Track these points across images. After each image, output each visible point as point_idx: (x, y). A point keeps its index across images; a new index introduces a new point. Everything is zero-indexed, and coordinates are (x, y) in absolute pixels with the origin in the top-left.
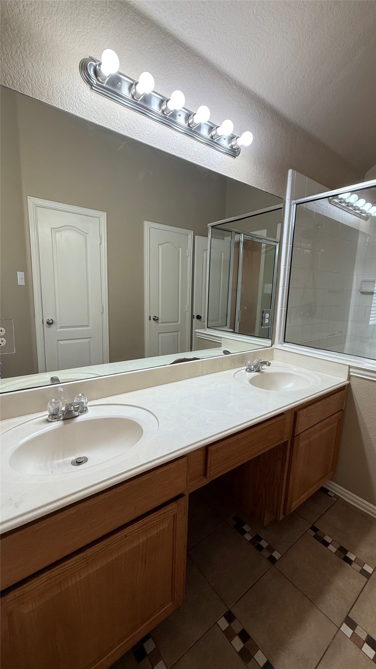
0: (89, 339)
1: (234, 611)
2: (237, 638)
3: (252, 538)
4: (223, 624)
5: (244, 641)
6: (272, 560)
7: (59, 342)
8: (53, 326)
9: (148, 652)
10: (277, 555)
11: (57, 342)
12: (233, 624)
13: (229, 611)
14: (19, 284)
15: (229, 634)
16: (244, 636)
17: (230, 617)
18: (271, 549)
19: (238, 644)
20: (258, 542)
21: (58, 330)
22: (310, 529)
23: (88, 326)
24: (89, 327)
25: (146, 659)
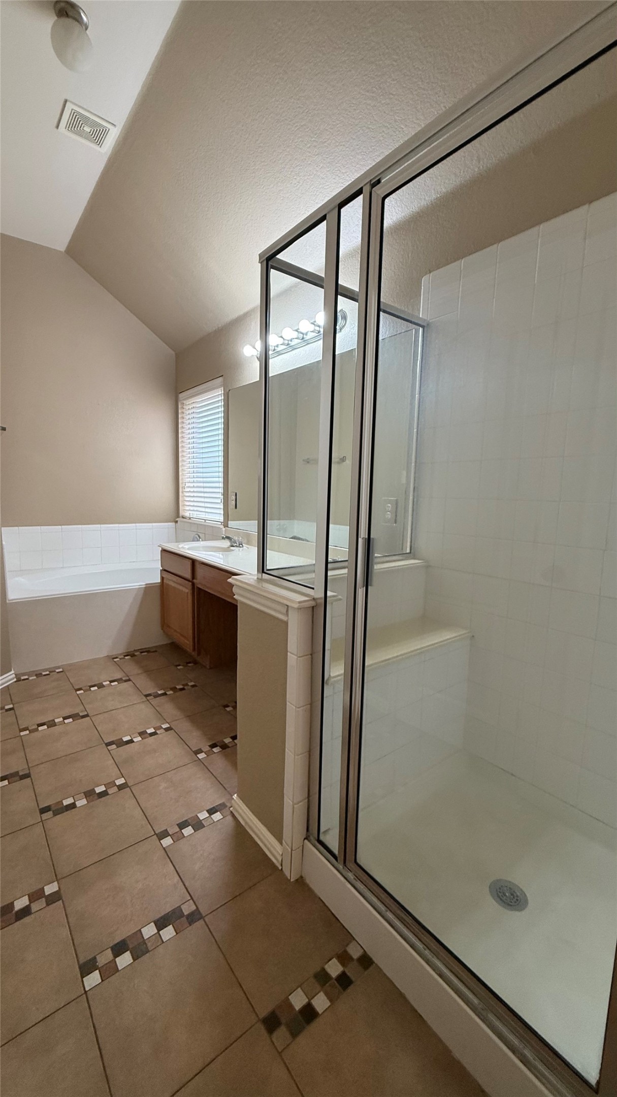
1: (196, 688)
2: (182, 687)
5: (179, 689)
6: (226, 706)
9: (188, 665)
10: (229, 709)
12: (190, 686)
13: (196, 686)
15: (185, 685)
16: (182, 689)
17: (194, 686)
19: (179, 687)
25: (186, 664)
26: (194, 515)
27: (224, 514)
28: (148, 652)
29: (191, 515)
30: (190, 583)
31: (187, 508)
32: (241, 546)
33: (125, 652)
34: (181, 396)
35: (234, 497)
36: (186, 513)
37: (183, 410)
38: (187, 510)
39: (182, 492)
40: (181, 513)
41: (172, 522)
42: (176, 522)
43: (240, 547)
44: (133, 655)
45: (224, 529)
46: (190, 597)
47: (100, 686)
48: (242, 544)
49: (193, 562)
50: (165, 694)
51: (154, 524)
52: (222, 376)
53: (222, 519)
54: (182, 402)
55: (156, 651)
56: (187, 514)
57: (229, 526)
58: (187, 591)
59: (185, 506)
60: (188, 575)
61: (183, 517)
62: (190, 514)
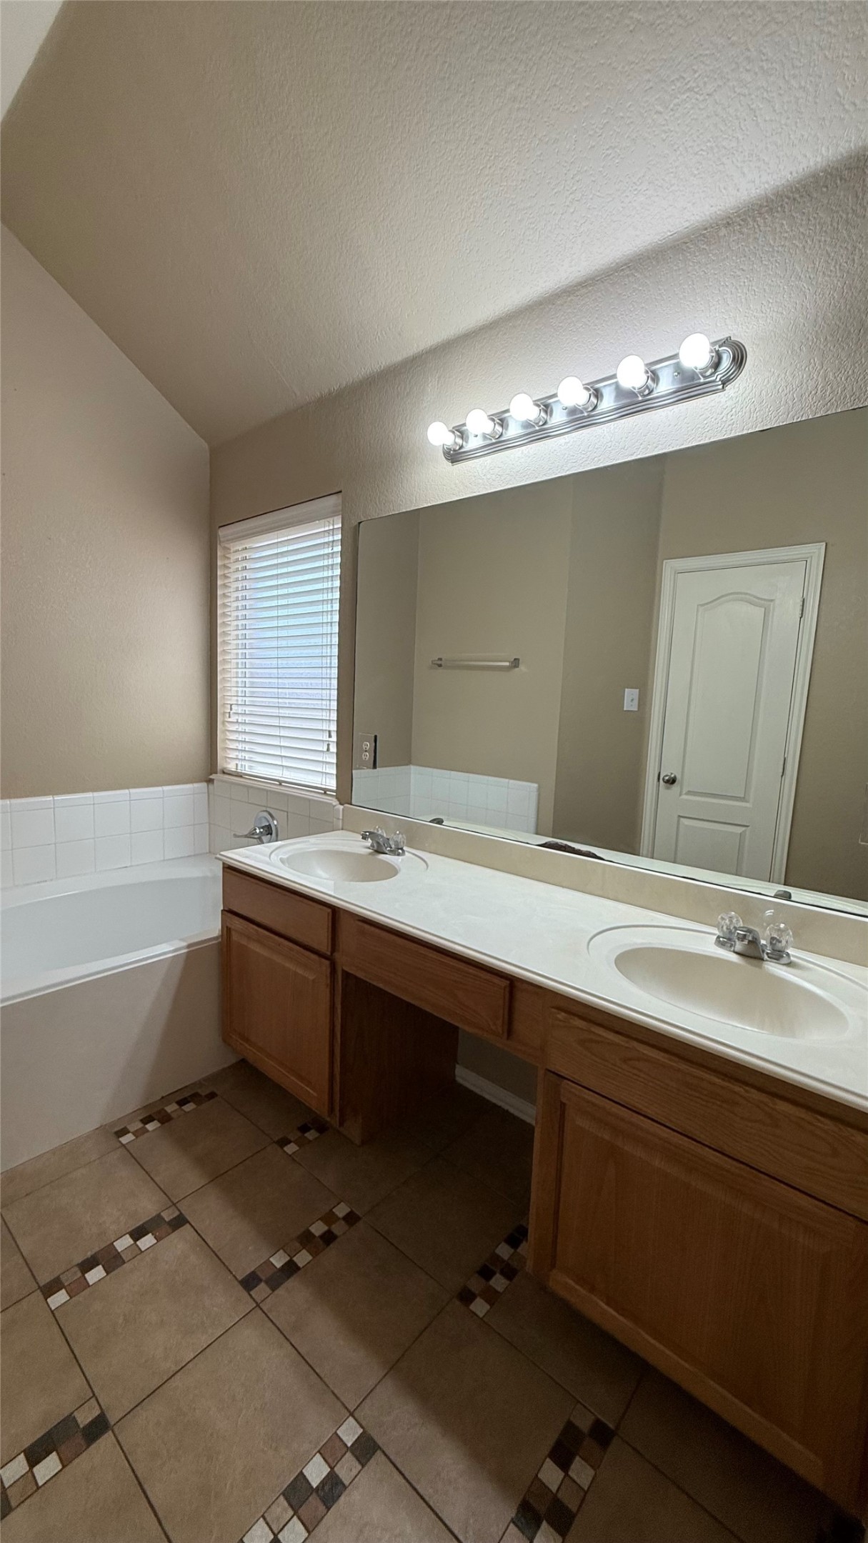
0: (744, 829)
1: (360, 1225)
2: (326, 1228)
3: (503, 1261)
4: (341, 1211)
5: (322, 1237)
6: (466, 1297)
7: (682, 819)
8: (675, 787)
9: (306, 1135)
10: (480, 1307)
11: (678, 821)
12: (343, 1222)
13: (358, 1219)
14: (625, 709)
15: (329, 1218)
16: (329, 1238)
17: (351, 1219)
18: (491, 1297)
19: (318, 1229)
20: (499, 1271)
21: (684, 797)
22: (593, 1417)
23: (743, 799)
24: (747, 802)
25: (299, 1134)
26: (246, 768)
27: (337, 775)
28: (194, 1098)
29: (239, 768)
30: (327, 962)
31: (233, 754)
32: (400, 851)
33: (139, 1107)
34: (222, 533)
35: (368, 745)
36: (229, 763)
37: (226, 562)
38: (233, 757)
39: (224, 722)
40: (221, 764)
41: (201, 781)
42: (210, 781)
43: (399, 855)
44: (165, 1119)
45: (341, 807)
46: (324, 994)
47: (111, 1260)
48: (402, 849)
49: (335, 913)
50: (290, 1268)
51: (166, 788)
52: (340, 492)
53: (335, 785)
54: (223, 544)
55: (212, 1096)
56: (231, 766)
57: (353, 803)
58: (311, 977)
59: (228, 751)
60: (323, 943)
61: (224, 773)
62: (237, 764)
